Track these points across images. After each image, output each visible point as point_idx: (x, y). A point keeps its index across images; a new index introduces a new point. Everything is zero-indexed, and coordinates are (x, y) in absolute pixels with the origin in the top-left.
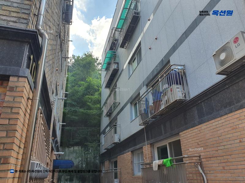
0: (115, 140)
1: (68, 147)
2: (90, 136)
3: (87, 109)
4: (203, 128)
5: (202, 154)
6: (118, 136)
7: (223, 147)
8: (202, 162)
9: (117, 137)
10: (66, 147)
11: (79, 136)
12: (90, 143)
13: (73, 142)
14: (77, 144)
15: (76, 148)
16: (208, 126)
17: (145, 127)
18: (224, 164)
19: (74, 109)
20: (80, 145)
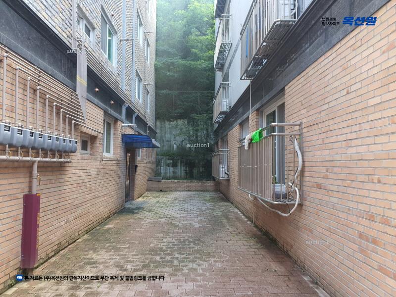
0: (223, 108)
1: (169, 120)
2: (200, 104)
3: (193, 60)
4: (310, 74)
5: (304, 121)
6: (228, 102)
7: (326, 107)
8: (302, 133)
9: (225, 103)
10: (166, 121)
11: (182, 103)
12: (200, 114)
13: (175, 113)
14: (181, 116)
15: (180, 122)
16: (316, 69)
17: (251, 82)
18: (324, 135)
19: (171, 61)
20: (186, 118)
